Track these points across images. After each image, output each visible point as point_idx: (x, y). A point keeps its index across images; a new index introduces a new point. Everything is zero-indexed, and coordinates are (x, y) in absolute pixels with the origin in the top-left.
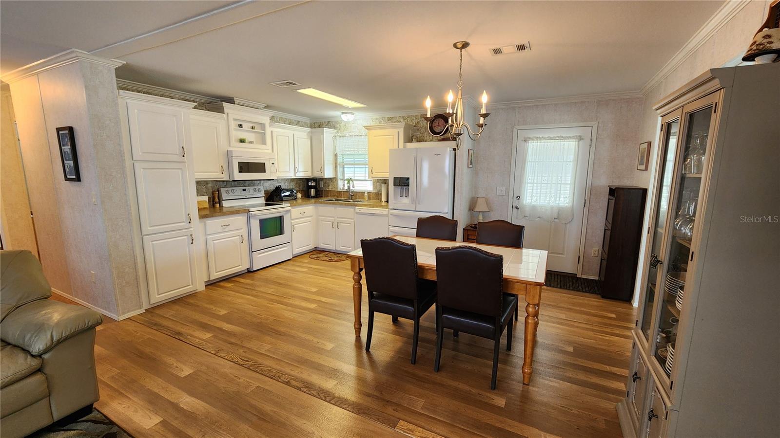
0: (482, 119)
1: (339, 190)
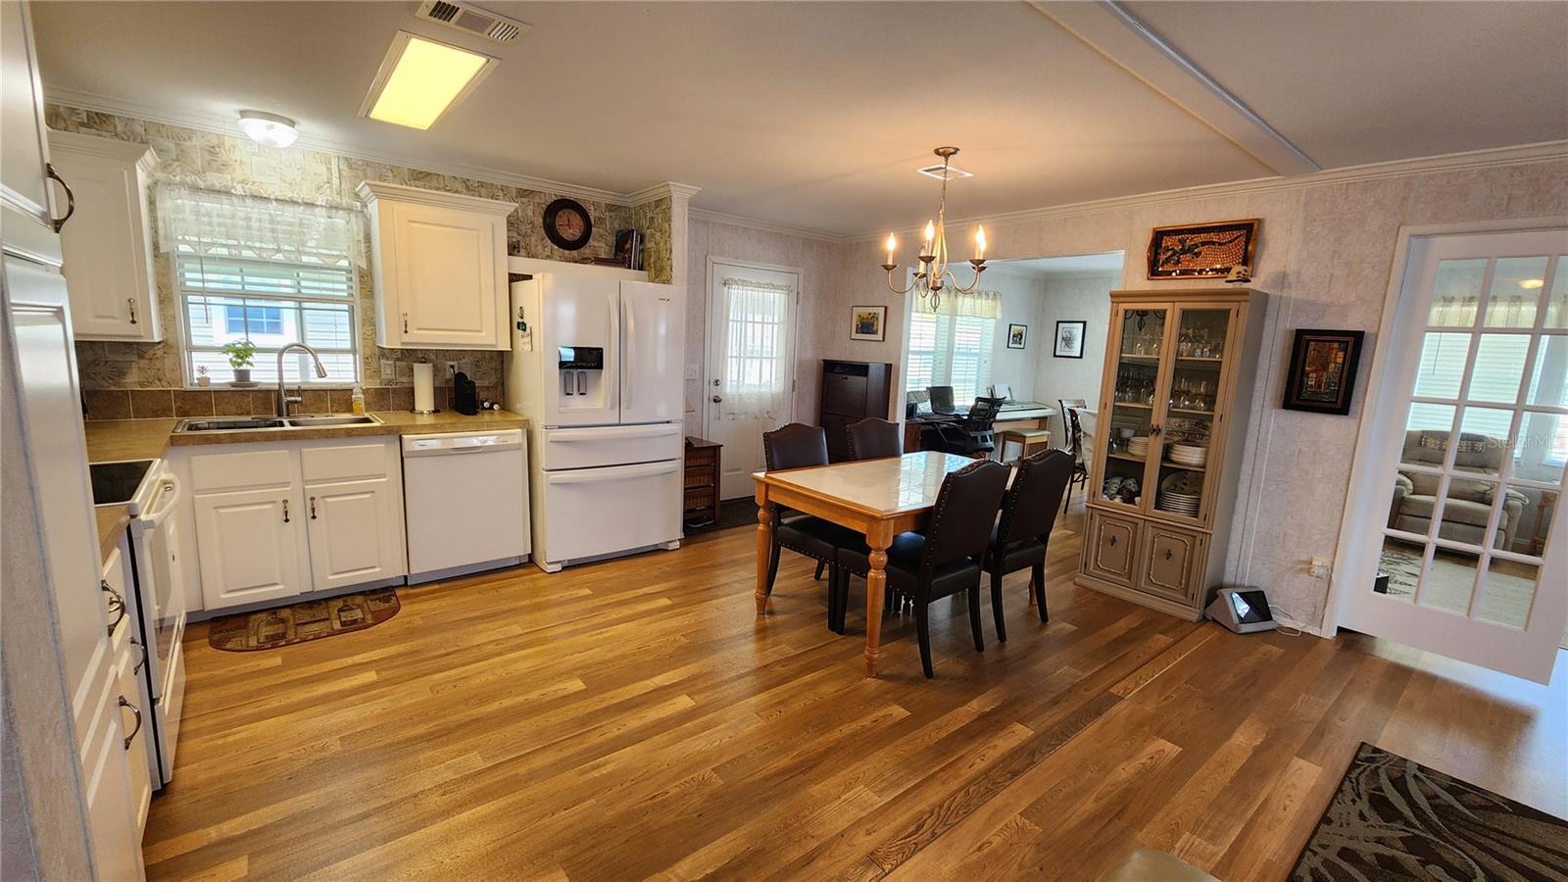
0: (922, 263)
1: (187, 387)
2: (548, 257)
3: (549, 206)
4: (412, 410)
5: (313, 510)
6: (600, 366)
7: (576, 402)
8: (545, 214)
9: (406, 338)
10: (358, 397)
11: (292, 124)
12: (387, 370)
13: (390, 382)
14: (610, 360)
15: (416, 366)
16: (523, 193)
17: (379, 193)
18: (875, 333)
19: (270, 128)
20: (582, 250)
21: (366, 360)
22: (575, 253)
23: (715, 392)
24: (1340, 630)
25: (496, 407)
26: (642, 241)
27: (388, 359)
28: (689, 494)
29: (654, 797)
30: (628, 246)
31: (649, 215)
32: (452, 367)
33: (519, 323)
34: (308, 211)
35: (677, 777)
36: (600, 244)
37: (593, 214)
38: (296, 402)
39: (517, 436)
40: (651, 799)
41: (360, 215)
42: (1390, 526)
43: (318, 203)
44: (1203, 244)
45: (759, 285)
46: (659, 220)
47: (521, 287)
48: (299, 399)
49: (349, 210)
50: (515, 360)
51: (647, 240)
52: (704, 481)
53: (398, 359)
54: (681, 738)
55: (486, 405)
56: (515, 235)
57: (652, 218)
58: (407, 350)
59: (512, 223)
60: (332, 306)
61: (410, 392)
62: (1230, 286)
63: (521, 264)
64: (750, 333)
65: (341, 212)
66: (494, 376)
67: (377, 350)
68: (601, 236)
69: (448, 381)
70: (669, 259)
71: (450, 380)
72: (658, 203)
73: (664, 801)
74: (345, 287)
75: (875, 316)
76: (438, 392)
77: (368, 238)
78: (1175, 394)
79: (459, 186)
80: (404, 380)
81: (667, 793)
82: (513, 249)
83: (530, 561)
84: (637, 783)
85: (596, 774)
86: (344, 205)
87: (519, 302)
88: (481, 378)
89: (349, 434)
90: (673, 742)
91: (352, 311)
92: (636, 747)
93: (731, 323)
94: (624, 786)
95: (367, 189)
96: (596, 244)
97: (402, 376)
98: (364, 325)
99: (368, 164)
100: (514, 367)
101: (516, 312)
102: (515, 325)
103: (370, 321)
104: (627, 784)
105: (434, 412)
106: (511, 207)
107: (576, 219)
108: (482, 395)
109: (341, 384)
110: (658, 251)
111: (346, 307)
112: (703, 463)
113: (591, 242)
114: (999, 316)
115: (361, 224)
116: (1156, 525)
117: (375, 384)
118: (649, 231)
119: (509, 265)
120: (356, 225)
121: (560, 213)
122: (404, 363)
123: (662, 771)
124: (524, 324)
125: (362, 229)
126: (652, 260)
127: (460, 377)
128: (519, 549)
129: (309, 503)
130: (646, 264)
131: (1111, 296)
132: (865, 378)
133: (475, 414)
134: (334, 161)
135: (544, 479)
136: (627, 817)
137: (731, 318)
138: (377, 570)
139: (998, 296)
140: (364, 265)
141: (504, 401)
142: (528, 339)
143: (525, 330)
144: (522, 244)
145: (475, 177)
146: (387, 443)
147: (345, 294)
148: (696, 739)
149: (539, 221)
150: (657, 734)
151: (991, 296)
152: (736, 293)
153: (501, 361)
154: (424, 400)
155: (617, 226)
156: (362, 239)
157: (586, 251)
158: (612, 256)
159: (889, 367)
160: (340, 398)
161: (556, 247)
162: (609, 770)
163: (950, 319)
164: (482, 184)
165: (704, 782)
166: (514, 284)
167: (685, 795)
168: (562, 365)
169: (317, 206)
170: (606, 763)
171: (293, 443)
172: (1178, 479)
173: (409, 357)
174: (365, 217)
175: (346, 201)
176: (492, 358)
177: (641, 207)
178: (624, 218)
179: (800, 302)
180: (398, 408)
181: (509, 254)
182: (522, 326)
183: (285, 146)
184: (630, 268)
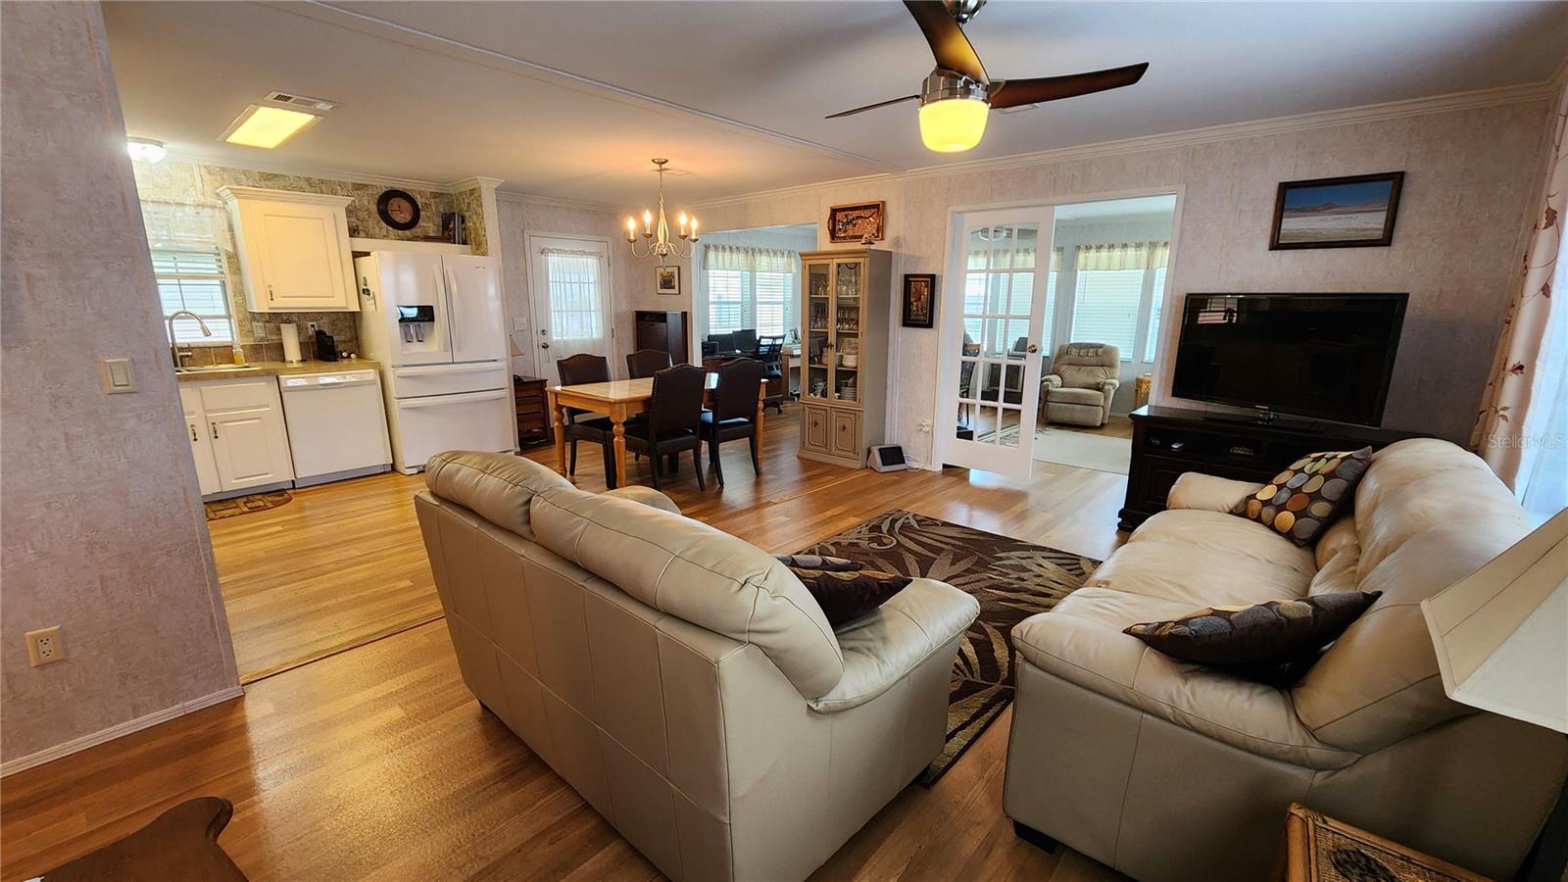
2: (385, 237)
3: (381, 196)
4: (284, 360)
5: (215, 432)
6: (432, 319)
7: (416, 347)
8: (379, 201)
9: (273, 304)
10: (238, 350)
11: (160, 144)
12: (259, 331)
13: (262, 339)
14: (440, 313)
15: (282, 326)
16: (358, 187)
17: (237, 194)
18: (673, 288)
19: (145, 148)
20: (413, 230)
21: (241, 324)
22: (407, 232)
23: (542, 340)
24: (945, 466)
25: (353, 356)
26: (463, 221)
27: (258, 321)
28: (522, 419)
30: (452, 226)
31: (467, 201)
32: (313, 326)
33: (364, 290)
34: (179, 209)
36: (429, 224)
37: (420, 201)
38: (188, 356)
39: (371, 375)
41: (222, 211)
42: (962, 396)
43: (187, 203)
44: (858, 218)
45: (572, 252)
46: (474, 205)
47: (362, 260)
48: (190, 354)
49: (214, 207)
50: (364, 317)
51: (467, 221)
52: (535, 408)
53: (267, 322)
55: (345, 354)
56: (355, 220)
57: (469, 204)
58: (274, 313)
59: (350, 212)
60: (207, 282)
61: (281, 347)
62: (864, 247)
63: (361, 244)
64: (569, 292)
65: (206, 209)
66: (348, 333)
67: (248, 315)
68: (429, 218)
69: (311, 337)
70: (484, 236)
71: (312, 336)
72: (472, 191)
74: (215, 266)
75: (672, 275)
76: (303, 346)
77: (231, 228)
78: (838, 321)
79: (305, 185)
80: (274, 337)
82: (354, 232)
83: (394, 468)
86: (209, 204)
87: (363, 273)
88: (338, 334)
89: (237, 376)
91: (223, 285)
93: (551, 284)
95: (228, 192)
96: (424, 224)
97: (271, 334)
98: (235, 295)
99: (224, 169)
100: (364, 323)
101: (361, 281)
102: (361, 292)
103: (241, 292)
105: (302, 361)
106: (348, 201)
107: (405, 204)
108: (340, 347)
109: (223, 342)
110: (475, 229)
111: (218, 282)
112: (533, 394)
113: (421, 223)
114: (794, 271)
115: (224, 218)
116: (839, 410)
117: (250, 341)
118: (467, 214)
119: (348, 245)
120: (221, 219)
121: (392, 201)
122: (272, 324)
124: (368, 290)
125: (225, 221)
126: (473, 236)
127: (320, 334)
128: (383, 459)
129: (211, 427)
130: (468, 239)
131: (801, 256)
132: (665, 324)
133: (336, 360)
134: (196, 170)
135: (396, 406)
137: (550, 280)
138: (271, 475)
139: (792, 254)
140: (231, 250)
141: (359, 351)
142: (372, 302)
143: (369, 294)
144: (361, 228)
145: (315, 177)
146: (266, 382)
147: (216, 272)
149: (374, 208)
151: (785, 255)
152: (554, 261)
153: (353, 321)
154: (293, 352)
155: (442, 210)
156: (227, 229)
157: (416, 230)
158: (440, 234)
159: (684, 315)
160: (225, 353)
161: (390, 228)
163: (751, 275)
164: (322, 182)
166: (356, 259)
168: (403, 320)
169: (187, 205)
171: (194, 383)
172: (847, 377)
173: (277, 319)
174: (227, 212)
175: (210, 200)
176: (345, 318)
177: (460, 194)
178: (448, 203)
179: (611, 264)
180: (271, 359)
181: (351, 236)
182: (366, 291)
183: (156, 161)
184: (455, 243)
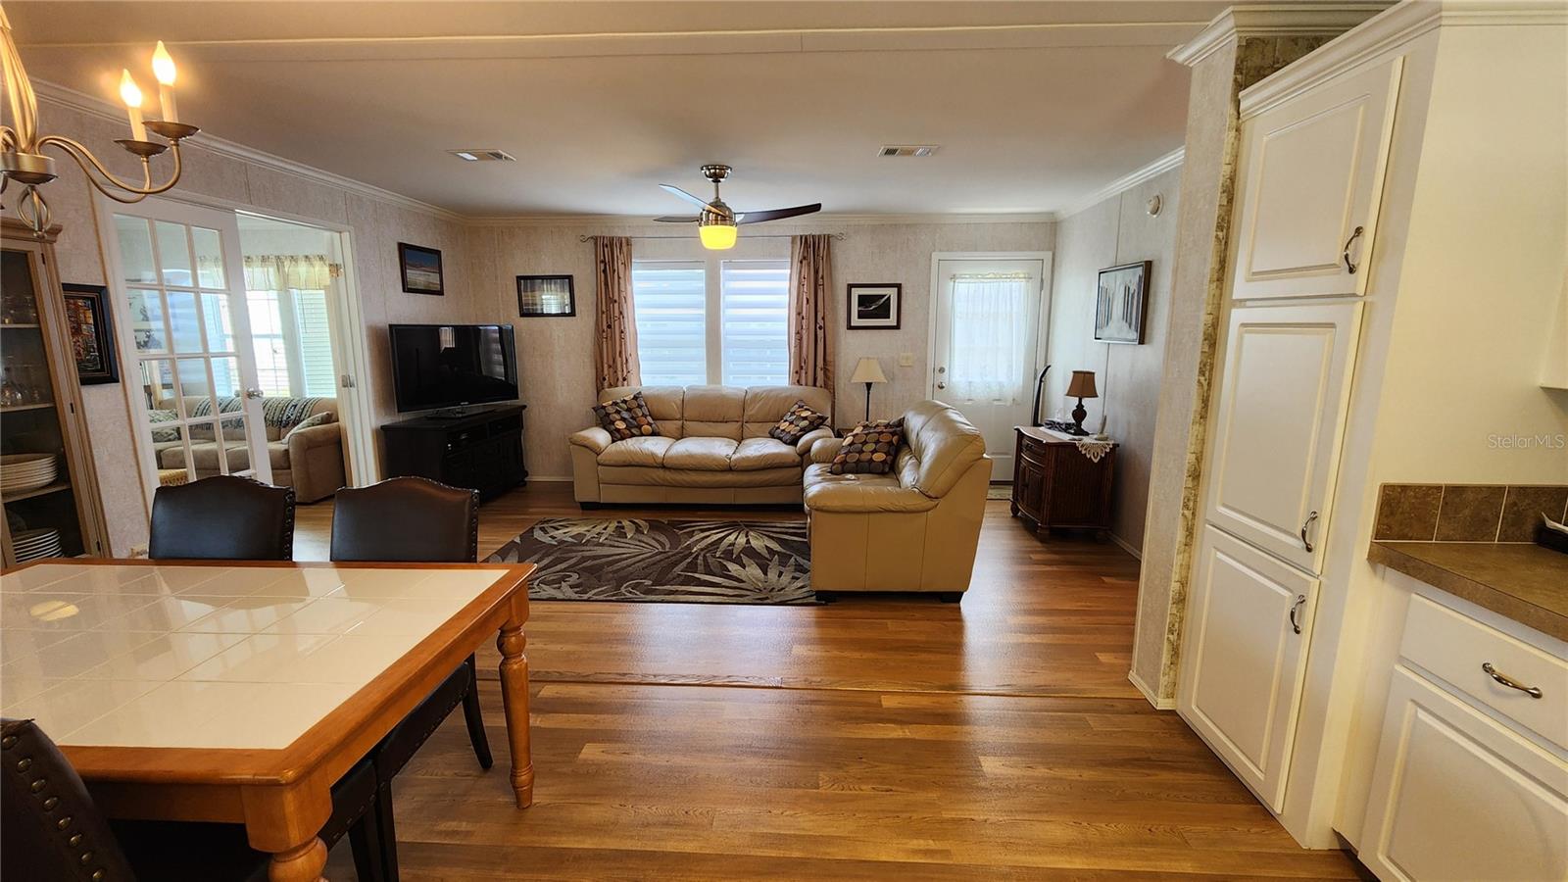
29: (887, 791)
35: (854, 799)
40: (891, 790)
54: (815, 840)
73: (881, 784)
81: (873, 788)
84: (895, 812)
85: (932, 844)
90: (830, 840)
92: (872, 857)
94: (909, 815)
104: (904, 815)
123: (865, 811)
136: (919, 785)
148: (803, 829)
150: (839, 861)
162: (915, 842)
165: (835, 781)
167: (859, 779)
170: (916, 852)
